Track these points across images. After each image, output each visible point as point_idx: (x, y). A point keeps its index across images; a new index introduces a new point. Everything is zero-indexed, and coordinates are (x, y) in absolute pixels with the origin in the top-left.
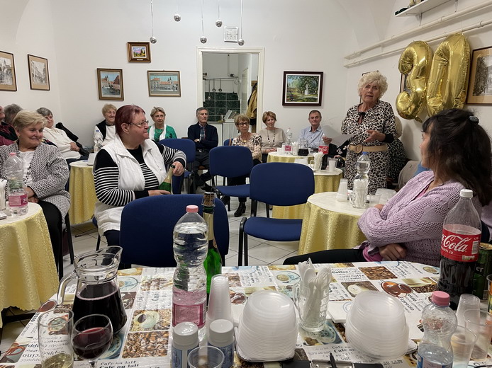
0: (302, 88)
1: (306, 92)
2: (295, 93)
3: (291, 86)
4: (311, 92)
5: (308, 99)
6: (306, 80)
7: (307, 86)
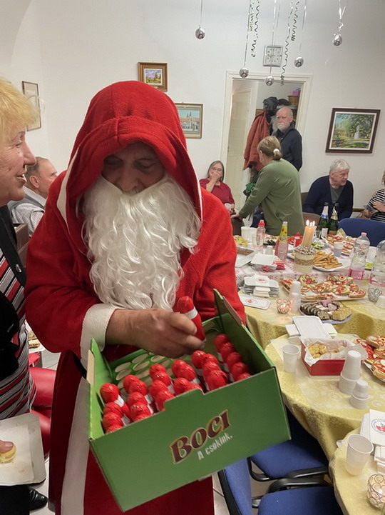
0: (352, 129)
1: (357, 135)
2: (343, 137)
3: (339, 128)
4: (362, 135)
5: (358, 145)
6: (358, 120)
7: (358, 128)
